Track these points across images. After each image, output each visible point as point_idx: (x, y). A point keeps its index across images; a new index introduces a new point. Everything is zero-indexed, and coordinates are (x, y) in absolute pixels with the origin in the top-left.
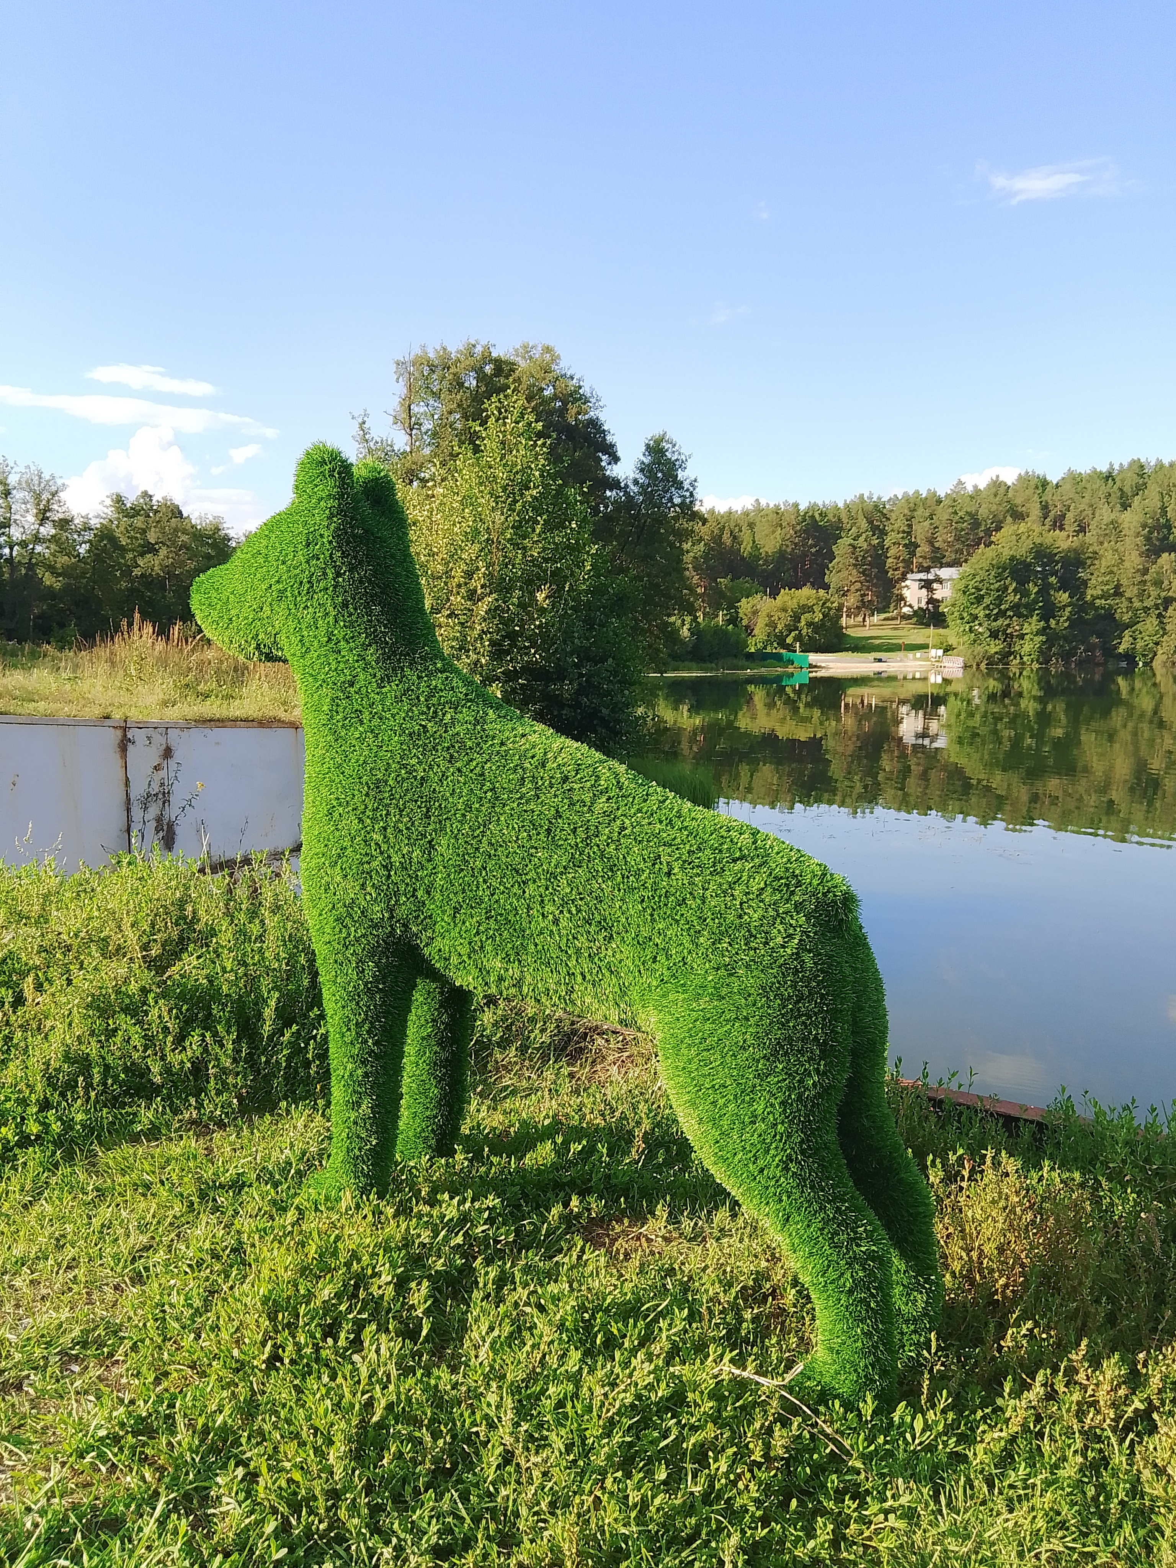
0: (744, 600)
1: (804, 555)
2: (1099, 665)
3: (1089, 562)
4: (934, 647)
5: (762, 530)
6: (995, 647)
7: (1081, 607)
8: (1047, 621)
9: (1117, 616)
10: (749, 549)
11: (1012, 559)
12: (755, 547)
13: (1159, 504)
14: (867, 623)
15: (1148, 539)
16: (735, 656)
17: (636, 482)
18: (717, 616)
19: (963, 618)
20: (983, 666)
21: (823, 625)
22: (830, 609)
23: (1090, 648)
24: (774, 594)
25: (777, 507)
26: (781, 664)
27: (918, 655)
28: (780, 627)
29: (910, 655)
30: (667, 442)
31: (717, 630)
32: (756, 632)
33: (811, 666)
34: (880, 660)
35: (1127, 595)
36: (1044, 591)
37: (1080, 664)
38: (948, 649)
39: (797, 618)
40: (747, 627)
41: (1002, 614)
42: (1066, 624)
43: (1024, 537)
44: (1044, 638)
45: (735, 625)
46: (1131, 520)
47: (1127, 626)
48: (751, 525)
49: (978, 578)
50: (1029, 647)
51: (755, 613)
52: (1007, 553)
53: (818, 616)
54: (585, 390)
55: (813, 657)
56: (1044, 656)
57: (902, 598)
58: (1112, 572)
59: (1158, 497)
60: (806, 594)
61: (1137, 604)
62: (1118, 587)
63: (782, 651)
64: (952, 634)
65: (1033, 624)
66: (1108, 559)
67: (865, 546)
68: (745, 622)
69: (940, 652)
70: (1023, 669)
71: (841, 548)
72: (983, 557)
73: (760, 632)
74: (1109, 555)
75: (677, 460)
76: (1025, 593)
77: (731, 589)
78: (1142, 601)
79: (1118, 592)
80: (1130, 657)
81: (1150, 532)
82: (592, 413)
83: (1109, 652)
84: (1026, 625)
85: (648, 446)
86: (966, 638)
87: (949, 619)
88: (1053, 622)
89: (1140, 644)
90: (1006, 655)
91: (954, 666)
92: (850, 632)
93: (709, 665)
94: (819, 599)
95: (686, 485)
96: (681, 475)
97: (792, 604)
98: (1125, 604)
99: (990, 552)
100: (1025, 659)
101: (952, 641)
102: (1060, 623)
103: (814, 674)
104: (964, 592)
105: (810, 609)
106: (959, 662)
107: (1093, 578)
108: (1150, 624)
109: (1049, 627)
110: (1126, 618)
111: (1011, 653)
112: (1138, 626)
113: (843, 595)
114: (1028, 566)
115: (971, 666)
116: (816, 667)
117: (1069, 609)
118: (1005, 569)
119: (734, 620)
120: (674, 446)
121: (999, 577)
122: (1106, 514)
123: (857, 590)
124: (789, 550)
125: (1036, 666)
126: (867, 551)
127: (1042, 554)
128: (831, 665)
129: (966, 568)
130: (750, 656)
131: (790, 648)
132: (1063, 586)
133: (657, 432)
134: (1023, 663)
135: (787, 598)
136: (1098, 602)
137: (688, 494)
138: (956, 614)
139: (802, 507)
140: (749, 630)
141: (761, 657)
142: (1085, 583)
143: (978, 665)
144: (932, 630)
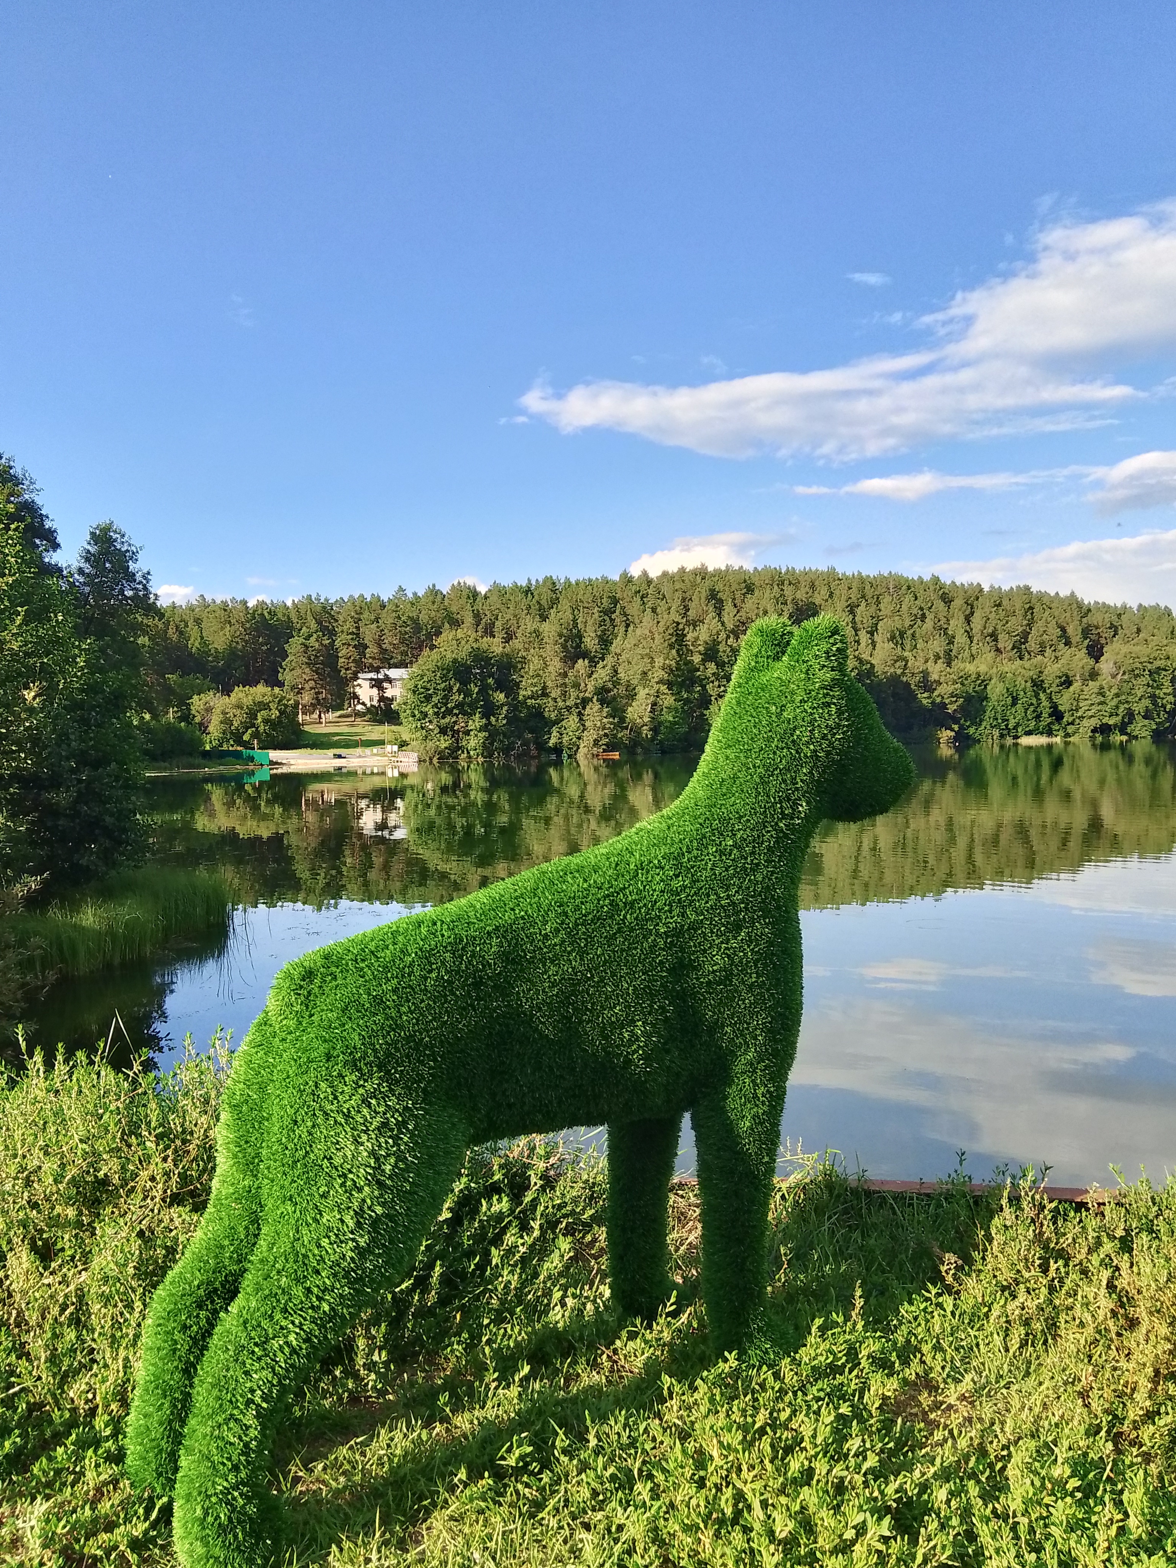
0: (195, 697)
1: (256, 652)
2: (534, 758)
3: (519, 666)
4: (390, 742)
5: (210, 627)
6: (444, 743)
7: (515, 706)
8: (488, 719)
9: (546, 714)
10: (197, 644)
11: (455, 661)
12: (204, 642)
13: (571, 617)
14: (323, 720)
15: (564, 646)
16: (191, 754)
17: (81, 571)
18: (167, 713)
19: (414, 716)
20: (435, 761)
21: (280, 722)
22: (286, 706)
23: (526, 743)
24: (227, 692)
25: (225, 603)
26: (240, 762)
27: (375, 751)
28: (236, 724)
29: (368, 751)
30: (115, 532)
31: (169, 727)
32: (211, 728)
33: (272, 763)
34: (340, 757)
35: (553, 695)
36: (484, 690)
37: (518, 757)
38: (403, 745)
39: (253, 715)
40: (201, 724)
41: (449, 712)
42: (504, 722)
43: (463, 642)
44: (487, 734)
45: (189, 723)
46: (549, 629)
47: (556, 722)
48: (198, 621)
49: (425, 679)
50: (473, 742)
51: (209, 710)
52: (450, 656)
53: (275, 713)
54: (17, 471)
55: (275, 755)
56: (487, 750)
57: (356, 697)
58: (538, 675)
59: (570, 611)
60: (261, 691)
61: (561, 704)
62: (544, 688)
63: (239, 748)
64: (405, 731)
65: (476, 722)
66: (534, 665)
67: (317, 645)
68: (198, 719)
69: (395, 748)
70: (471, 762)
71: (294, 646)
72: (428, 660)
73: (215, 729)
74: (536, 660)
75: (128, 551)
76: (468, 694)
77: (181, 685)
78: (564, 701)
79: (545, 694)
80: (558, 750)
81: (566, 641)
82: (27, 496)
83: (542, 746)
84: (471, 722)
85: (93, 534)
86: (418, 734)
87: (402, 715)
88: (493, 719)
89: (565, 739)
90: (455, 749)
91: (409, 762)
92: (306, 728)
93: (163, 764)
94: (274, 696)
95: (138, 577)
96: (132, 566)
97: (247, 701)
98: (552, 703)
99: (435, 655)
100: (472, 753)
101: (406, 737)
102: (500, 721)
103: (275, 771)
104: (414, 692)
105: (266, 706)
106: (414, 756)
107: (524, 680)
108: (572, 722)
109: (490, 723)
110: (553, 716)
111: (459, 748)
112: (564, 723)
113: (298, 693)
114: (468, 669)
115: (424, 761)
116: (277, 763)
117: (505, 708)
118: (449, 671)
119: (186, 717)
120: (123, 536)
121: (444, 679)
122: (529, 624)
123: (311, 688)
124: (240, 647)
125: (481, 759)
126: (319, 651)
127: (480, 658)
128: (292, 762)
129: (415, 669)
130: (206, 755)
131: (248, 745)
132: (501, 686)
133: (102, 520)
134: (470, 757)
135: (241, 695)
136: (529, 702)
137: (141, 586)
138: (408, 712)
139: (251, 604)
140: (203, 727)
141: (217, 755)
142: (517, 685)
143: (431, 759)
144: (386, 728)
